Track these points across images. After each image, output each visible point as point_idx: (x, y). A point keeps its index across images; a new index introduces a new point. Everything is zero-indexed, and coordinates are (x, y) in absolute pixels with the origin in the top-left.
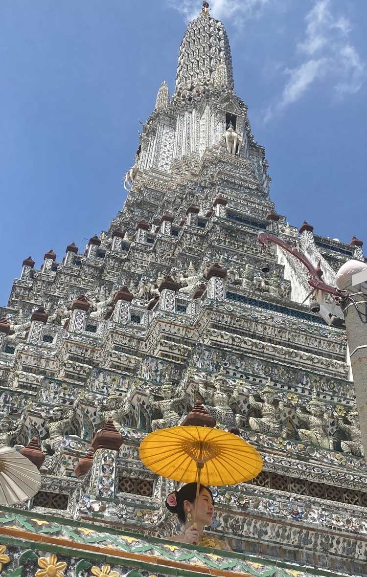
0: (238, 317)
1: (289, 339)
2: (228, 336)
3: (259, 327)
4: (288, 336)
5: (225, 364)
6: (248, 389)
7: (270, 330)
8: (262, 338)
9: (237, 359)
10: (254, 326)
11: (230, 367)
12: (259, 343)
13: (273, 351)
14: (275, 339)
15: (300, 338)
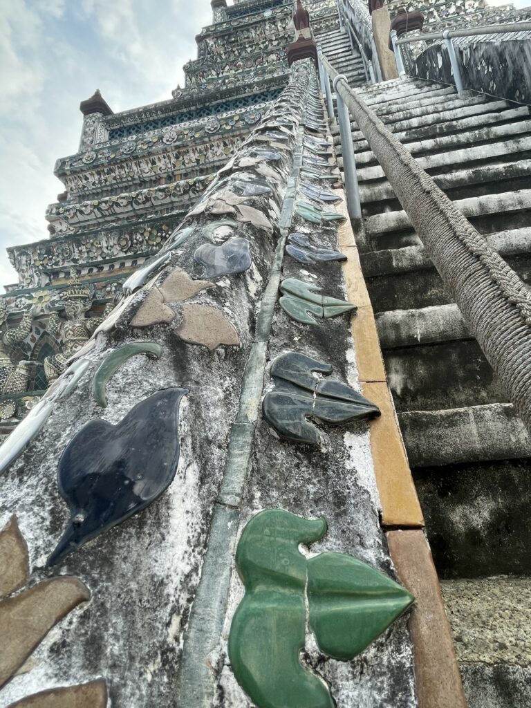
0: (106, 167)
3: (144, 165)
4: (194, 156)
5: (56, 263)
6: (53, 303)
7: (163, 162)
8: (157, 181)
9: (71, 247)
10: (135, 168)
11: (66, 264)
12: (138, 195)
13: (166, 196)
14: (176, 173)
15: (215, 149)
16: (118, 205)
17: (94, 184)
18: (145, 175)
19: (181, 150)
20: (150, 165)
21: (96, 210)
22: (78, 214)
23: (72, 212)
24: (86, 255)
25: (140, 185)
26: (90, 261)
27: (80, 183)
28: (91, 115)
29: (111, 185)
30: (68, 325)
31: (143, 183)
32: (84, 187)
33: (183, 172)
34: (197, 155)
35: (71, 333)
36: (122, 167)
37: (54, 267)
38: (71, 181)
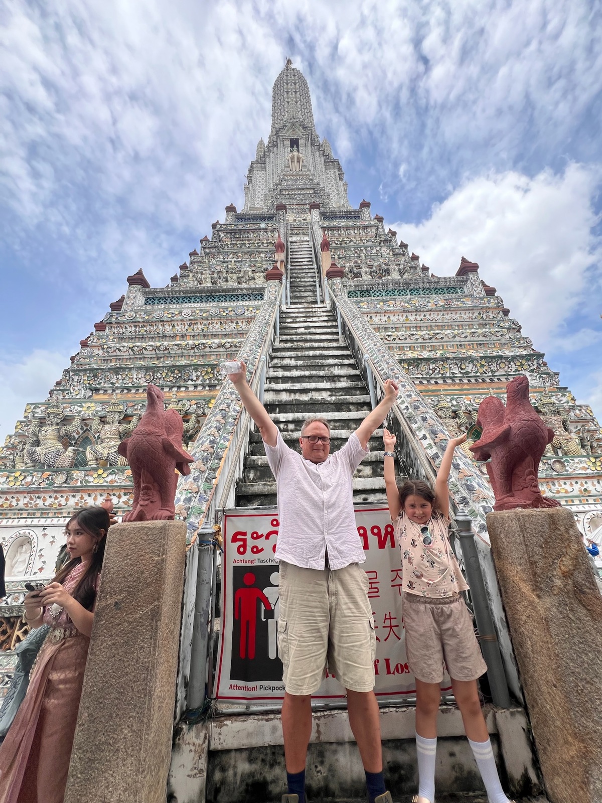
0: (141, 323)
1: (203, 330)
2: (125, 348)
3: (167, 327)
4: (200, 327)
5: (99, 384)
6: (97, 412)
7: (180, 327)
8: (174, 337)
9: (111, 375)
10: (161, 327)
11: (106, 385)
12: (160, 345)
13: (179, 349)
14: (187, 334)
15: (215, 325)
16: (146, 349)
17: (130, 332)
18: (166, 332)
19: (192, 322)
20: (171, 327)
21: (130, 350)
22: (117, 350)
23: (113, 349)
24: (121, 381)
25: (163, 337)
26: (123, 385)
27: (121, 330)
28: (134, 286)
29: (143, 335)
30: (107, 427)
31: (164, 336)
32: (123, 333)
33: (193, 334)
34: (202, 326)
35: (109, 433)
36: (152, 325)
37: (97, 386)
38: (114, 328)
